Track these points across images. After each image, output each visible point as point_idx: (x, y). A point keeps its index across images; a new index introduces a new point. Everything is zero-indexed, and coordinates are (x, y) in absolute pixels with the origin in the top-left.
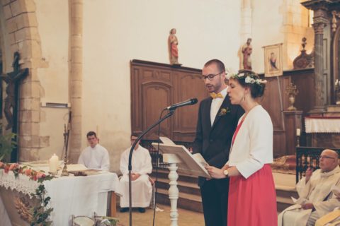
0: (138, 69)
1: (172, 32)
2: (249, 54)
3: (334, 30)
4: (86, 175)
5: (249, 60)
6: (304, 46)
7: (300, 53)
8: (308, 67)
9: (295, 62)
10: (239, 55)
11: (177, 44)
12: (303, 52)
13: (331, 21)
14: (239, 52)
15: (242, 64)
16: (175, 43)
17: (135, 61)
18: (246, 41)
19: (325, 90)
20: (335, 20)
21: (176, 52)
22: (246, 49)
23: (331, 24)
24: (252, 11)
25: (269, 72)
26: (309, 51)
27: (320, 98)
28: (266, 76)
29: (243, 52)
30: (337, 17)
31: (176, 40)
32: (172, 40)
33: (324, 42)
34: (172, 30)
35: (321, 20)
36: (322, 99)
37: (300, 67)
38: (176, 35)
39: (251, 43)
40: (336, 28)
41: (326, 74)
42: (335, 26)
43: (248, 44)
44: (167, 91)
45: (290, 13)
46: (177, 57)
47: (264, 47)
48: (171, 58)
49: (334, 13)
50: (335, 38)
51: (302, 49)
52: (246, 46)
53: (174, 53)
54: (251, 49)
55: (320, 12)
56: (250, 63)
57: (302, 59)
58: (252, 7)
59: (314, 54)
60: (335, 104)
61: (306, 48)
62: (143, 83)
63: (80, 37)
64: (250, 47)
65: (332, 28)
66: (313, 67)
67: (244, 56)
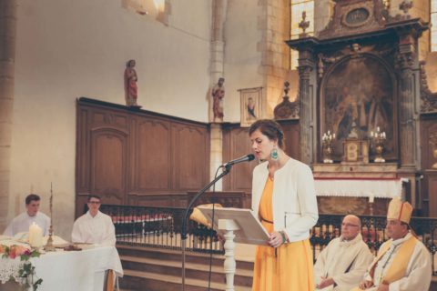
0: (86, 111)
1: (131, 64)
2: (220, 98)
3: (321, 75)
4: (80, 250)
5: (221, 105)
6: (286, 91)
7: (282, 101)
8: (291, 118)
9: (276, 110)
10: (208, 98)
11: (136, 80)
12: (286, 99)
13: (317, 65)
14: (208, 94)
15: (212, 110)
16: (134, 78)
17: (83, 100)
18: (217, 82)
19: (310, 145)
20: (321, 64)
21: (135, 90)
22: (217, 91)
23: (318, 68)
24: (225, 45)
25: (245, 121)
26: (293, 99)
27: (305, 155)
28: (242, 125)
29: (214, 95)
30: (323, 61)
31: (135, 75)
32: (130, 75)
33: (310, 88)
34: (130, 61)
35: (307, 63)
36: (308, 156)
37: (282, 116)
38: (135, 68)
39: (224, 84)
40: (323, 74)
41: (312, 127)
42: (321, 71)
43: (220, 85)
44: (122, 141)
45: (271, 52)
46: (135, 97)
47: (240, 90)
48: (127, 98)
49: (320, 56)
50: (322, 86)
51: (284, 95)
52: (217, 88)
53: (132, 91)
54: (223, 92)
55: (306, 54)
56: (222, 109)
57: (284, 107)
58: (224, 41)
59: (299, 103)
60: (322, 162)
61: (288, 95)
62: (93, 129)
63: (11, 63)
64: (222, 89)
65: (318, 74)
66: (297, 117)
67: (215, 100)
